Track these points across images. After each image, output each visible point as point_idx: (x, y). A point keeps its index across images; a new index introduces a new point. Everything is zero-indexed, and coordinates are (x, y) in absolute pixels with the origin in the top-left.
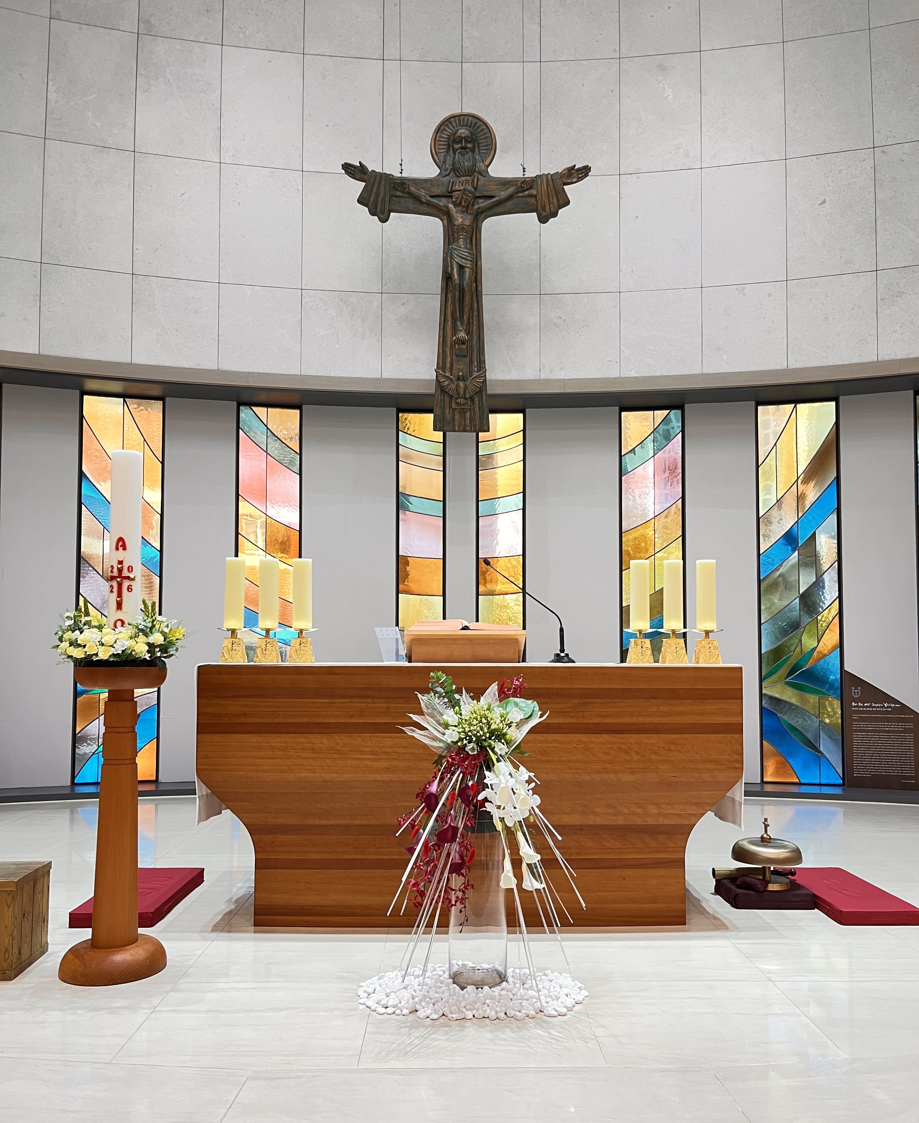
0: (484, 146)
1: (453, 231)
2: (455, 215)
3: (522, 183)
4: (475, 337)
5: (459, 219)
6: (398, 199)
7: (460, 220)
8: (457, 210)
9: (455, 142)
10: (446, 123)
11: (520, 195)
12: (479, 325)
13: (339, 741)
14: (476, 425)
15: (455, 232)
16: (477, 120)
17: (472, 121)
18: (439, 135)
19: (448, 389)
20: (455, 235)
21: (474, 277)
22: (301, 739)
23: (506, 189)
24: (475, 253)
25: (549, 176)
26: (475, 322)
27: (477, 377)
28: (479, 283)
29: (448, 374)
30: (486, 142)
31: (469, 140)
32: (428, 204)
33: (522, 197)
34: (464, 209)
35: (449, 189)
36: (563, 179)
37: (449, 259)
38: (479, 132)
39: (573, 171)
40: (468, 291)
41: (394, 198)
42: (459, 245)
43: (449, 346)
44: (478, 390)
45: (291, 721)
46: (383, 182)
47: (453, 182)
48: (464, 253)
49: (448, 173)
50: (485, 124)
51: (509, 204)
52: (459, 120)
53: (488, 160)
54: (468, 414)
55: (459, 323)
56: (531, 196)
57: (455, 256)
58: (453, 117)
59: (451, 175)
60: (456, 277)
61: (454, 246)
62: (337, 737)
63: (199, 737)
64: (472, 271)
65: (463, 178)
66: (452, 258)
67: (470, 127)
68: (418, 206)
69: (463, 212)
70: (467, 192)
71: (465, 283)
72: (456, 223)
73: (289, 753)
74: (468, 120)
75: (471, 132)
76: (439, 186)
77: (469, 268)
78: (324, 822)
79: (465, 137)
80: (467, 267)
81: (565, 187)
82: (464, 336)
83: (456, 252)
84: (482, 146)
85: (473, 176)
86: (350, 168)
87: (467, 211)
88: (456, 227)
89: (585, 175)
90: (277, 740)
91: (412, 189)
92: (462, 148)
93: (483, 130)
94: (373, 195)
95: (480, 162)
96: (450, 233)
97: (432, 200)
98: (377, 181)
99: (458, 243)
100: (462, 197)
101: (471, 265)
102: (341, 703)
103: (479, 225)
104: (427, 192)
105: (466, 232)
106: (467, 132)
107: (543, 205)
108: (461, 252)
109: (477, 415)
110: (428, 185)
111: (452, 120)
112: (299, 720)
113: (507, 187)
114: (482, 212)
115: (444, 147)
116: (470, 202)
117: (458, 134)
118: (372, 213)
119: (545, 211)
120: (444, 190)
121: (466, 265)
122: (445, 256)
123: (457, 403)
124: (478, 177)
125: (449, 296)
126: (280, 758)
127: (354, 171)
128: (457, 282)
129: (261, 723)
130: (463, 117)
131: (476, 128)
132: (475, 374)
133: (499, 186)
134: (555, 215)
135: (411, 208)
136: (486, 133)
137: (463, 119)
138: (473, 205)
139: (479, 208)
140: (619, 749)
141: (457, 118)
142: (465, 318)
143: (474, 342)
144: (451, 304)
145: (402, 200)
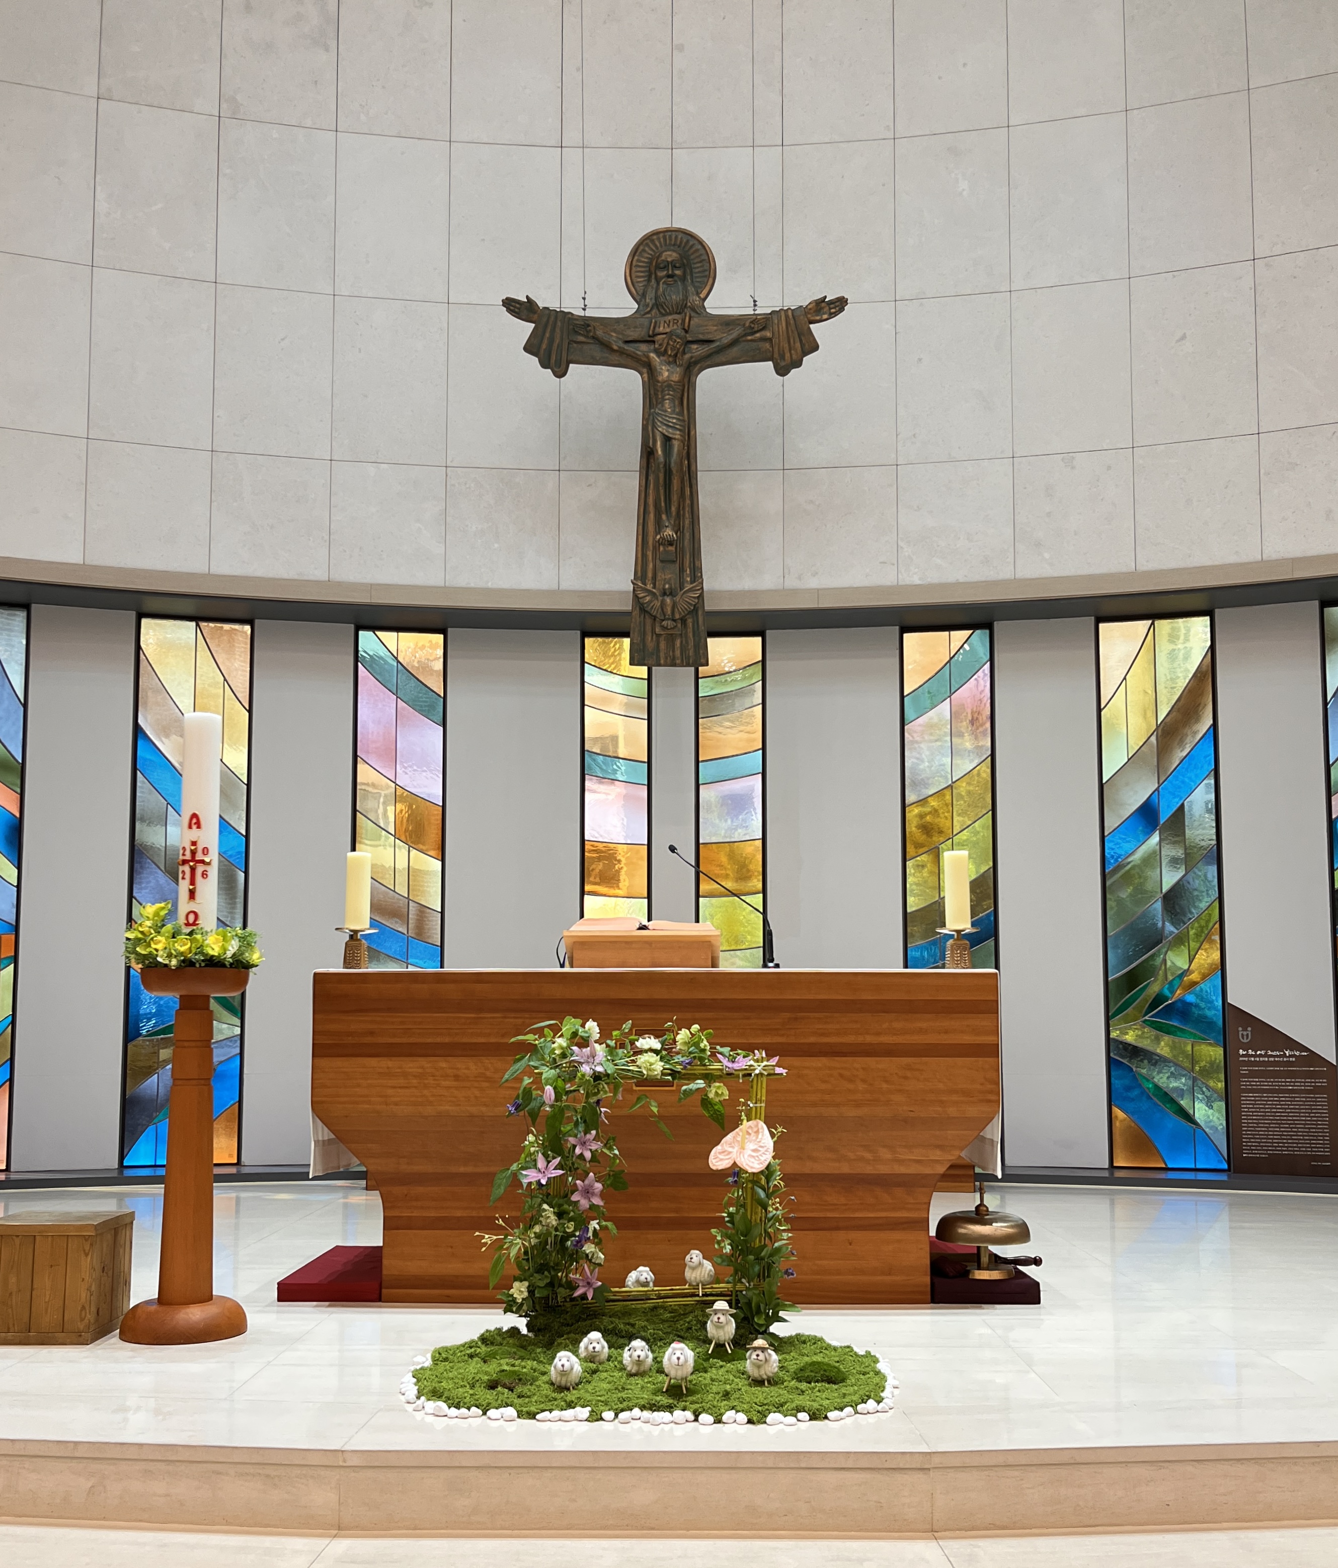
0: (699, 272)
1: (656, 391)
2: (658, 367)
3: (752, 322)
4: (687, 535)
5: (665, 372)
6: (580, 346)
7: (666, 374)
8: (661, 361)
9: (658, 267)
10: (646, 242)
11: (749, 338)
12: (693, 518)
13: (490, 1065)
14: (689, 657)
15: (658, 391)
16: (689, 237)
17: (682, 238)
18: (636, 258)
19: (650, 607)
20: (657, 395)
21: (685, 452)
22: (443, 1063)
23: (730, 331)
24: (686, 418)
25: (790, 311)
26: (687, 515)
27: (689, 590)
28: (692, 461)
29: (649, 587)
30: (701, 267)
31: (677, 265)
32: (621, 352)
33: (751, 340)
34: (671, 359)
35: (651, 333)
36: (809, 316)
37: (650, 428)
38: (692, 254)
39: (823, 305)
40: (677, 472)
41: (575, 345)
42: (664, 408)
43: (651, 548)
44: (692, 608)
45: (429, 1040)
46: (559, 324)
47: (656, 322)
48: (671, 420)
49: (649, 309)
50: (701, 243)
51: (734, 351)
52: (665, 237)
53: (705, 292)
54: (678, 643)
55: (664, 517)
56: (764, 339)
57: (659, 424)
58: (656, 233)
59: (654, 311)
60: (660, 452)
61: (657, 411)
62: (487, 1061)
63: (315, 1061)
64: (682, 444)
65: (670, 318)
66: (654, 427)
67: (679, 246)
68: (607, 355)
69: (669, 363)
70: (674, 337)
71: (673, 461)
72: (660, 379)
73: (426, 1081)
74: (676, 237)
75: (679, 254)
76: (636, 327)
77: (678, 439)
78: (470, 1169)
79: (672, 262)
80: (675, 439)
81: (811, 326)
82: (671, 533)
83: (660, 419)
84: (696, 273)
85: (683, 314)
86: (513, 304)
87: (675, 362)
88: (659, 384)
89: (840, 309)
90: (412, 1065)
91: (600, 333)
92: (669, 276)
93: (697, 250)
94: (545, 341)
95: (693, 294)
96: (652, 392)
97: (626, 347)
98: (551, 323)
99: (663, 406)
100: (668, 344)
101: (681, 435)
102: (491, 1018)
103: (692, 379)
104: (621, 337)
105: (674, 390)
106: (675, 254)
107: (781, 352)
108: (667, 418)
109: (691, 643)
110: (622, 326)
111: (655, 237)
112: (439, 1040)
113: (731, 327)
114: (696, 363)
115: (642, 274)
116: (679, 349)
117: (663, 258)
118: (544, 365)
119: (784, 359)
120: (643, 333)
121: (674, 436)
122: (645, 423)
123: (664, 628)
124: (690, 314)
125: (651, 478)
126: (416, 1087)
127: (519, 309)
128: (662, 459)
129: (392, 1044)
130: (669, 233)
131: (687, 248)
132: (688, 587)
133: (720, 327)
134: (798, 364)
135: (598, 358)
136: (701, 255)
137: (670, 237)
138: (684, 353)
139: (692, 357)
140: (841, 1075)
141: (661, 235)
142: (673, 509)
143: (686, 542)
144: (654, 489)
145: (586, 347)
